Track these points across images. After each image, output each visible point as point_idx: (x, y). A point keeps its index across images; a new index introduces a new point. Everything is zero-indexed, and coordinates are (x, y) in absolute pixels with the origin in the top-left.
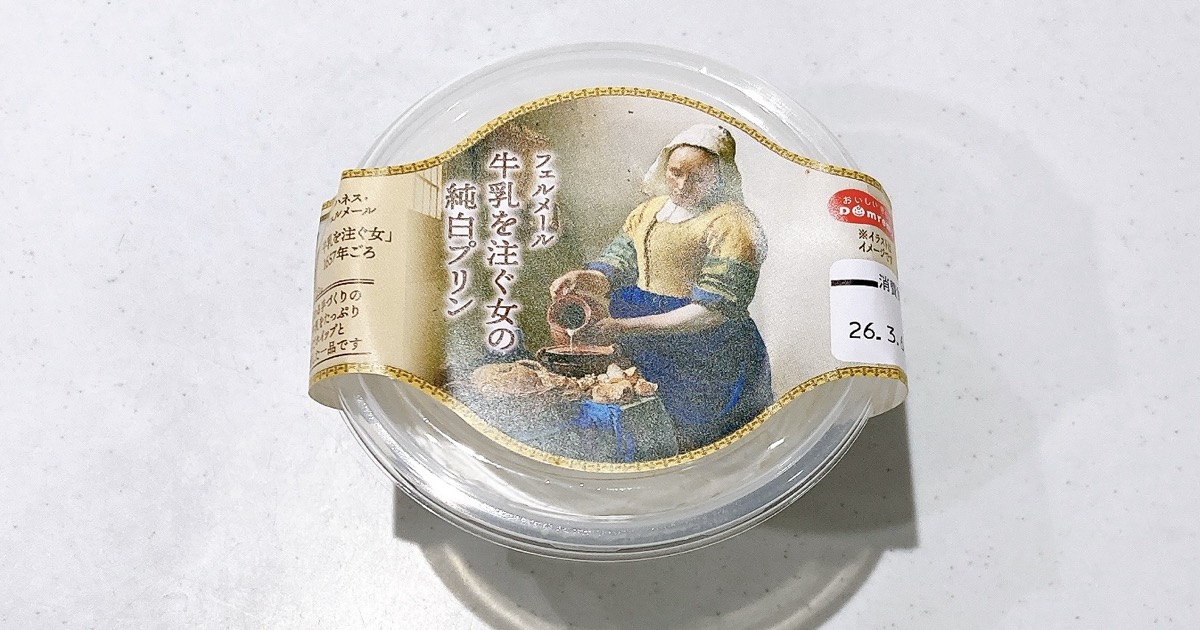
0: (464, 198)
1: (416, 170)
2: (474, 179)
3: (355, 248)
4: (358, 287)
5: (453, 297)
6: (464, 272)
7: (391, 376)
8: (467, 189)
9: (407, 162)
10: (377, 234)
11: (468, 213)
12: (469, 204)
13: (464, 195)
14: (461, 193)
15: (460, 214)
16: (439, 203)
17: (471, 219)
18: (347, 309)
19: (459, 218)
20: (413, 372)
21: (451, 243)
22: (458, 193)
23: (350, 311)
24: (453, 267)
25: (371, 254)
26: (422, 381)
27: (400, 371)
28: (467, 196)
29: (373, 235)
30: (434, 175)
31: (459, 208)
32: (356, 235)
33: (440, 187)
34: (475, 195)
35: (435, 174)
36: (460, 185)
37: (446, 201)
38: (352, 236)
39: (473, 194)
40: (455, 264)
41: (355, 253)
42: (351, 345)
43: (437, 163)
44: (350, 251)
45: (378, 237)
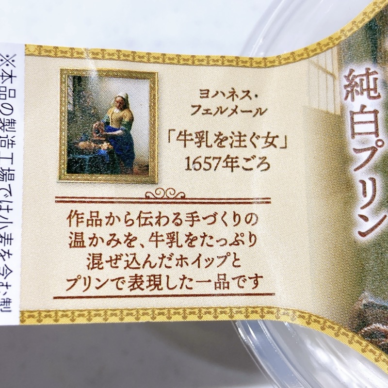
0: (365, 87)
1: (309, 57)
2: (375, 61)
3: (248, 160)
4: (254, 208)
5: (364, 212)
6: (373, 180)
7: (299, 322)
8: (368, 74)
9: (298, 47)
10: (270, 140)
11: (371, 105)
12: (372, 94)
13: (365, 83)
14: (362, 80)
15: (363, 107)
16: (337, 94)
17: (375, 112)
18: (242, 235)
19: (362, 112)
20: (326, 315)
21: (354, 144)
22: (357, 80)
23: (246, 239)
24: (360, 175)
25: (265, 166)
26: (336, 327)
27: (310, 316)
28: (368, 82)
29: (266, 142)
30: (329, 61)
31: (361, 99)
32: (248, 143)
33: (337, 75)
34: (378, 81)
35: (329, 59)
36: (360, 70)
37: (344, 92)
38: (243, 144)
39: (375, 79)
40: (361, 170)
41: (248, 165)
42: (250, 283)
43: (331, 45)
44: (242, 162)
45: (271, 143)
